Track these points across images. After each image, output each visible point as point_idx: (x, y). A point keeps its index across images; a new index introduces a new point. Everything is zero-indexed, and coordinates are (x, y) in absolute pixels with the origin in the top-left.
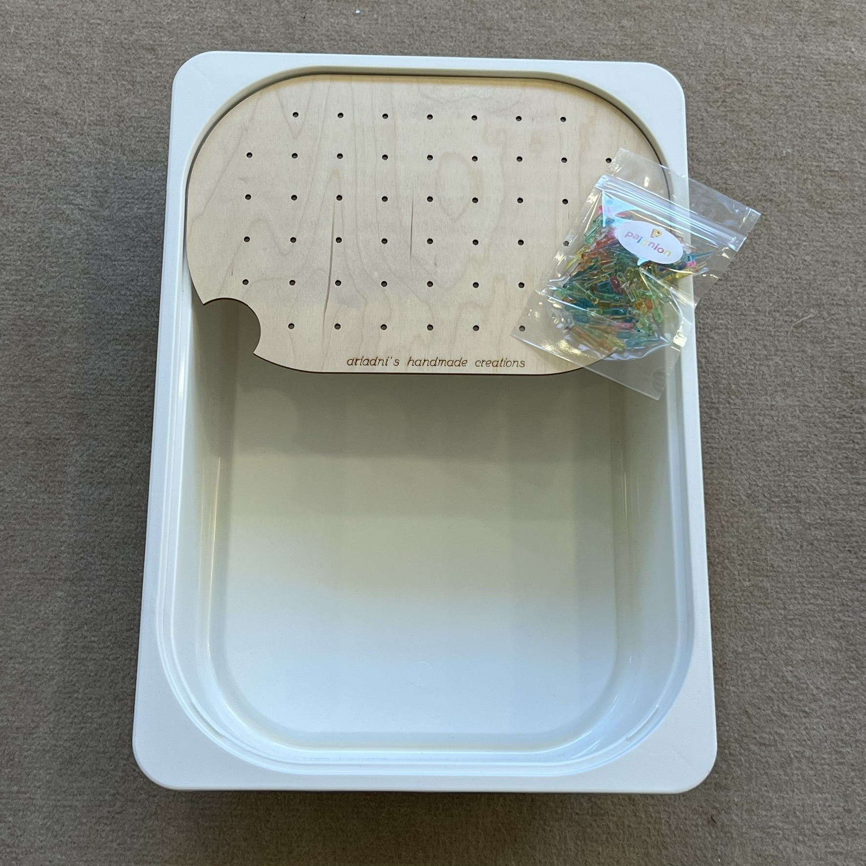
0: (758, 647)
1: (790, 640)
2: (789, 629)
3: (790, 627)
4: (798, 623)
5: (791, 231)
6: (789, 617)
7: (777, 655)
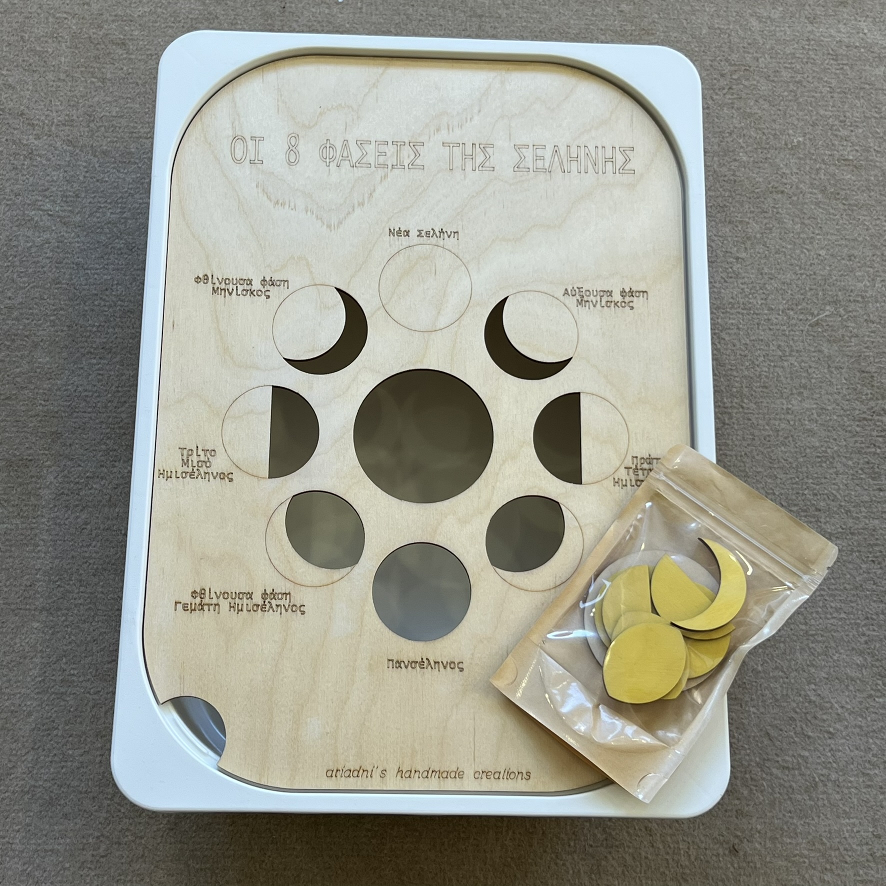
0: (778, 665)
1: (813, 657)
2: (811, 645)
3: (812, 643)
4: (820, 639)
5: (804, 224)
6: (811, 632)
7: (799, 673)
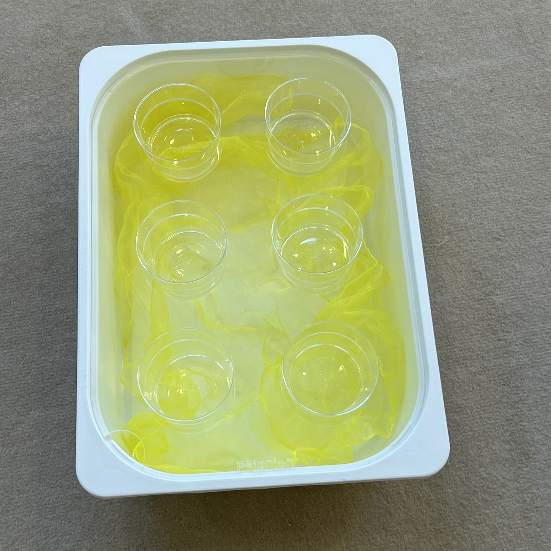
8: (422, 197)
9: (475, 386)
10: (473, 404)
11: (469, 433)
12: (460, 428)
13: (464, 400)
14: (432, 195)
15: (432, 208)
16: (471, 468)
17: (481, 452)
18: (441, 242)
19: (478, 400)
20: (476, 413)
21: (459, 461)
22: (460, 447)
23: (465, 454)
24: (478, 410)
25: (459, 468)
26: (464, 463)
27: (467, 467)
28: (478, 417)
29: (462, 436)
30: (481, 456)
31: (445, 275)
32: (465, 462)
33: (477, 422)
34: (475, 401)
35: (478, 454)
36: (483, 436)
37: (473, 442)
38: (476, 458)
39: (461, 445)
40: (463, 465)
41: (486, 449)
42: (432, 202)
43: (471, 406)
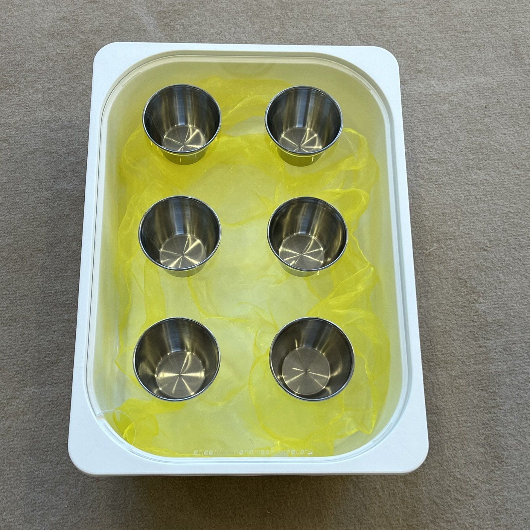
8: (414, 205)
9: (454, 389)
10: (451, 407)
11: (445, 434)
12: (437, 429)
13: (443, 402)
14: (423, 203)
15: (423, 216)
16: (445, 468)
17: (456, 453)
18: (429, 249)
19: (456, 403)
20: (454, 416)
21: (435, 461)
22: (436, 447)
23: (441, 454)
24: (455, 412)
25: (434, 467)
26: (438, 463)
27: (442, 466)
28: (455, 419)
29: (439, 437)
30: (456, 457)
31: (431, 281)
32: (440, 462)
33: (454, 425)
34: (454, 404)
35: (453, 455)
36: (459, 438)
37: (450, 443)
38: (451, 458)
39: (437, 445)
40: (438, 465)
41: (462, 451)
42: (423, 210)
43: (449, 408)
